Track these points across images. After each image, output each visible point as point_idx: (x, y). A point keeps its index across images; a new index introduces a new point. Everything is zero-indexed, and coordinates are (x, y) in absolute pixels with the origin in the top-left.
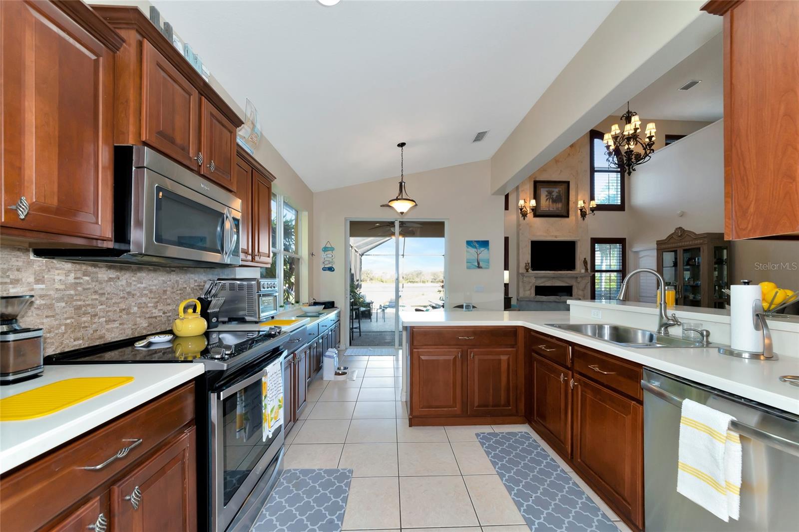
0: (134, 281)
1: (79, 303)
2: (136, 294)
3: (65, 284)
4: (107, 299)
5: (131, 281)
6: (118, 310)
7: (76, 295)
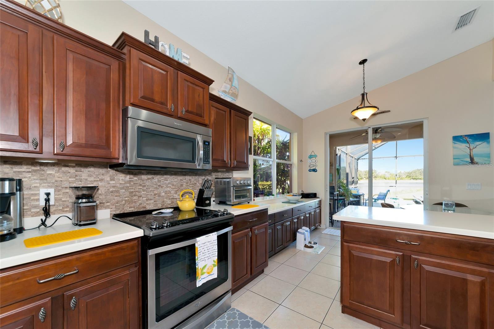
0: (162, 179)
1: (132, 190)
2: (164, 186)
3: (125, 181)
4: (147, 188)
5: (160, 180)
6: (153, 194)
7: (130, 186)
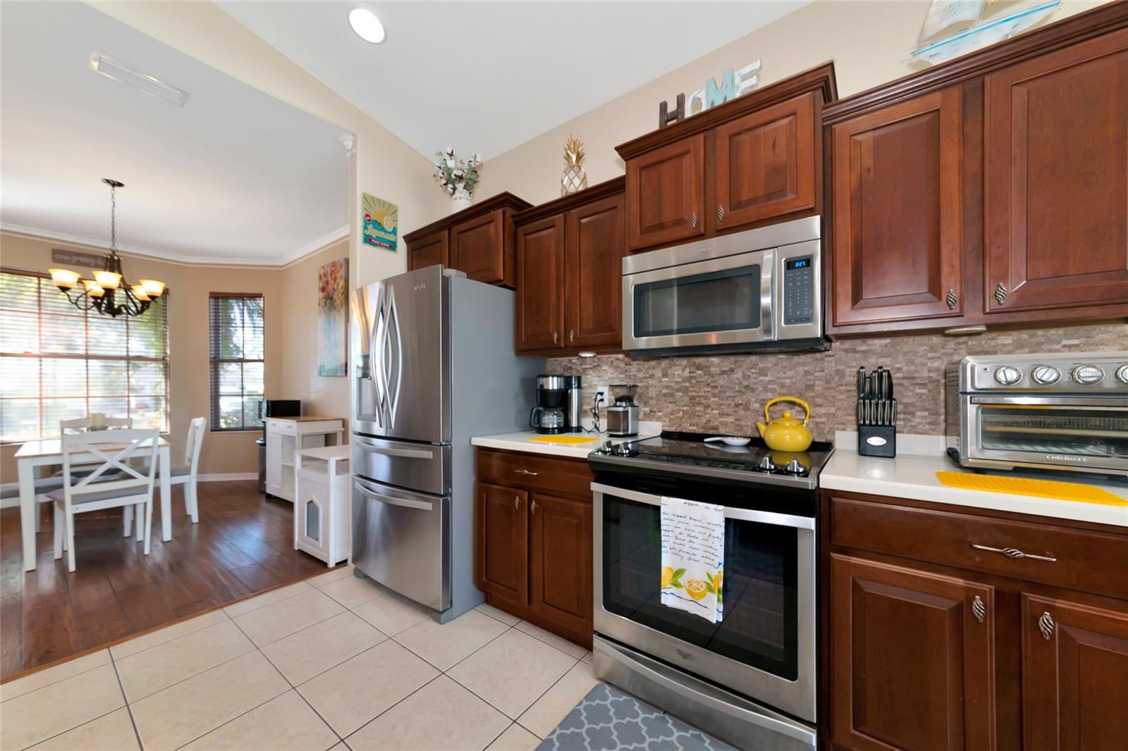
0: (754, 373)
1: (693, 394)
2: (756, 389)
3: (683, 378)
4: (720, 392)
5: (749, 374)
6: (733, 404)
7: (691, 387)
